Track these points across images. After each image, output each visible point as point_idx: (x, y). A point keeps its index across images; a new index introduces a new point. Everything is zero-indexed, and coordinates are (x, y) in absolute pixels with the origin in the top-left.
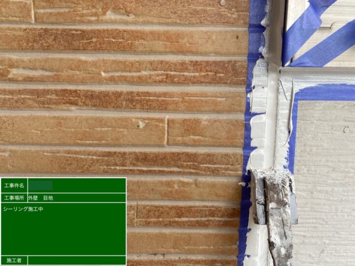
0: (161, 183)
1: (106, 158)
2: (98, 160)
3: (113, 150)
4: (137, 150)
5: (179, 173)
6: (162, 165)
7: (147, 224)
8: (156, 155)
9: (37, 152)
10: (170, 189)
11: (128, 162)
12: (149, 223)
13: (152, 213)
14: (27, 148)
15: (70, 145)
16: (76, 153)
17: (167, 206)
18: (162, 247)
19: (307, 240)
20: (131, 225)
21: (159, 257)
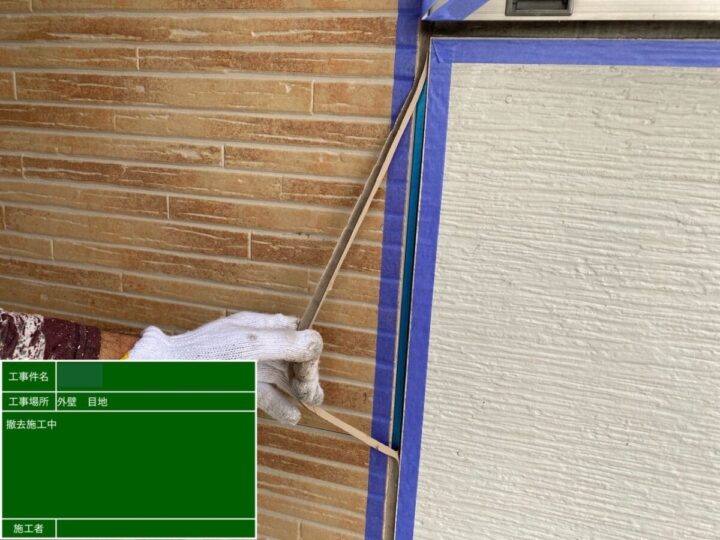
0: (306, 154)
1: (254, 125)
2: (246, 126)
3: (260, 116)
4: (284, 117)
5: (324, 145)
6: (307, 135)
7: (292, 199)
8: (302, 124)
9: (192, 116)
10: (315, 162)
11: (274, 129)
12: (294, 198)
13: (296, 188)
14: (183, 112)
15: (221, 109)
16: (227, 118)
17: (312, 181)
18: (306, 226)
19: (460, 232)
20: (276, 199)
21: (303, 237)
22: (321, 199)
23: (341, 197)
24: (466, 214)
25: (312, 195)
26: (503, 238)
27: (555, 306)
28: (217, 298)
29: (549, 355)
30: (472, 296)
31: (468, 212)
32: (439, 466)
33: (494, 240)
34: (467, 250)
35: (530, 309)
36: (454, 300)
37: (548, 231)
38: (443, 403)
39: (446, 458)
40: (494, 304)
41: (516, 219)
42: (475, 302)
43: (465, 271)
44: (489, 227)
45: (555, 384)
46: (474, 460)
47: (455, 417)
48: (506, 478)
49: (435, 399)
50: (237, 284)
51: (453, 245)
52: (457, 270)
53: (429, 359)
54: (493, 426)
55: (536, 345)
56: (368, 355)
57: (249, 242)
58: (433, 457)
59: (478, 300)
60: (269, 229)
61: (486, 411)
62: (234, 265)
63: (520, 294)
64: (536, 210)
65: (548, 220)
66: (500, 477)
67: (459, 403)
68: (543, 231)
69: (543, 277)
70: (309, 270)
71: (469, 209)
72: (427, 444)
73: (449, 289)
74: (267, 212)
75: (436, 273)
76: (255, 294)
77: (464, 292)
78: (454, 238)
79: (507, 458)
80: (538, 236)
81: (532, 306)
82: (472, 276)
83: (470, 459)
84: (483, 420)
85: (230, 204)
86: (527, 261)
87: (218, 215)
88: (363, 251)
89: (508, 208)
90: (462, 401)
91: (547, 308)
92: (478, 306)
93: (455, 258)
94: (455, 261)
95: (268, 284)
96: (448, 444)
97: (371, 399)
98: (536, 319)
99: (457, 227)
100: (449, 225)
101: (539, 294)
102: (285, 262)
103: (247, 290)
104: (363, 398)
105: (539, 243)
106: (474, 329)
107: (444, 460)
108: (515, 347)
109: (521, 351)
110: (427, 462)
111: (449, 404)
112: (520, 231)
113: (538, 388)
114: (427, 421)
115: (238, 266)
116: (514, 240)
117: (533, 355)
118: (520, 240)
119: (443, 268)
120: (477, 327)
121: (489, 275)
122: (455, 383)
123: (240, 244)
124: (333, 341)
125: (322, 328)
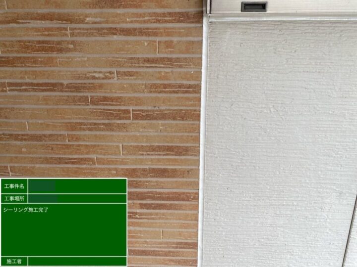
0: (156, 72)
1: (130, 60)
2: (127, 61)
3: (133, 56)
4: (144, 56)
5: (164, 67)
6: (156, 63)
8: (153, 59)
9: (99, 57)
10: (160, 75)
11: (141, 62)
12: (151, 92)
13: (152, 87)
14: (95, 56)
16: (117, 58)
17: (159, 83)
18: (158, 103)
19: (224, 100)
20: (143, 92)
21: (156, 108)
22: (164, 91)
23: (173, 89)
25: (160, 90)
26: (242, 101)
28: (117, 139)
31: (227, 91)
34: (228, 107)
35: (253, 128)
36: (223, 128)
43: (227, 115)
44: (236, 97)
45: (264, 155)
46: (234, 190)
47: (225, 174)
48: (247, 195)
50: (127, 132)
52: (224, 115)
54: (241, 175)
55: (256, 141)
56: (188, 155)
57: (131, 113)
58: (218, 192)
60: (140, 106)
61: (238, 170)
62: (124, 123)
63: (249, 122)
64: (254, 88)
65: (259, 92)
67: (227, 169)
69: (257, 114)
70: (160, 122)
73: (221, 123)
74: (139, 99)
76: (136, 135)
77: (227, 124)
79: (247, 187)
80: (255, 98)
82: (230, 117)
84: (237, 174)
85: (121, 97)
86: (251, 109)
87: (115, 102)
91: (260, 126)
92: (233, 129)
93: (223, 111)
95: (141, 130)
96: (223, 185)
97: (191, 173)
98: (256, 131)
101: (256, 121)
102: (149, 119)
103: (131, 134)
104: (187, 173)
105: (255, 101)
107: (222, 192)
108: (248, 143)
110: (215, 194)
111: (223, 170)
112: (248, 97)
113: (257, 158)
115: (127, 124)
116: (246, 101)
117: (255, 145)
120: (233, 137)
121: (236, 116)
122: (225, 161)
123: (127, 114)
124: (173, 151)
125: (168, 146)
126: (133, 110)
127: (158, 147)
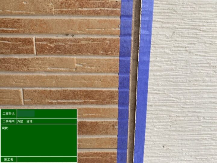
7: (61, 13)
12: (62, 12)
13: (64, 4)
18: (71, 30)
19: (164, 25)
20: (50, 14)
21: (70, 37)
22: (80, 11)
23: (93, 9)
24: (167, 14)
25: (74, 9)
26: (187, 27)
27: (212, 62)
28: (16, 82)
29: (208, 88)
30: (171, 61)
31: (168, 13)
32: (154, 155)
33: (182, 28)
34: (168, 36)
35: (200, 65)
36: (161, 65)
37: (209, 21)
38: (155, 122)
39: (157, 150)
40: (182, 64)
41: (193, 15)
42: (172, 64)
43: (167, 48)
44: (179, 21)
45: (211, 102)
46: (172, 148)
47: (161, 128)
48: (187, 154)
49: (151, 121)
50: (29, 71)
51: (160, 33)
52: (162, 48)
53: (148, 99)
54: (181, 129)
55: (202, 84)
56: (114, 103)
57: (34, 44)
58: (151, 151)
59: (174, 63)
60: (47, 33)
61: (177, 122)
62: (25, 59)
63: (195, 57)
64: (204, 9)
65: (210, 15)
66: (184, 154)
67: (164, 120)
68: (207, 21)
69: (206, 47)
70: (75, 58)
71: (169, 11)
72: (147, 145)
73: (158, 59)
74: (45, 22)
75: (151, 51)
76: (41, 76)
77: (166, 60)
78: (160, 29)
79: (187, 144)
80: (204, 24)
81: (200, 63)
82: (170, 50)
83: (169, 148)
84: (176, 127)
85: (19, 20)
86: (199, 38)
87: (11, 28)
88: (108, 42)
89: (189, 9)
90: (165, 119)
91: (208, 63)
92: (173, 67)
93: (162, 41)
94: (162, 42)
95: (48, 69)
96: (158, 142)
97: (117, 127)
98: (203, 70)
99: (162, 22)
100: (157, 21)
101: (205, 56)
102: (59, 53)
103: (35, 74)
104: (112, 127)
105: (204, 28)
106: (172, 80)
107: (156, 151)
108: (192, 86)
109: (195, 88)
110: (147, 154)
111: (159, 122)
112: (195, 22)
113: (203, 106)
114: (148, 133)
115: (28, 60)
116: (193, 27)
117: (201, 89)
118: (195, 27)
119: (155, 47)
120: (173, 78)
121: (179, 49)
122: (161, 110)
123: (28, 45)
124: (93, 98)
125: (86, 91)
126: (36, 40)
127: (73, 92)
